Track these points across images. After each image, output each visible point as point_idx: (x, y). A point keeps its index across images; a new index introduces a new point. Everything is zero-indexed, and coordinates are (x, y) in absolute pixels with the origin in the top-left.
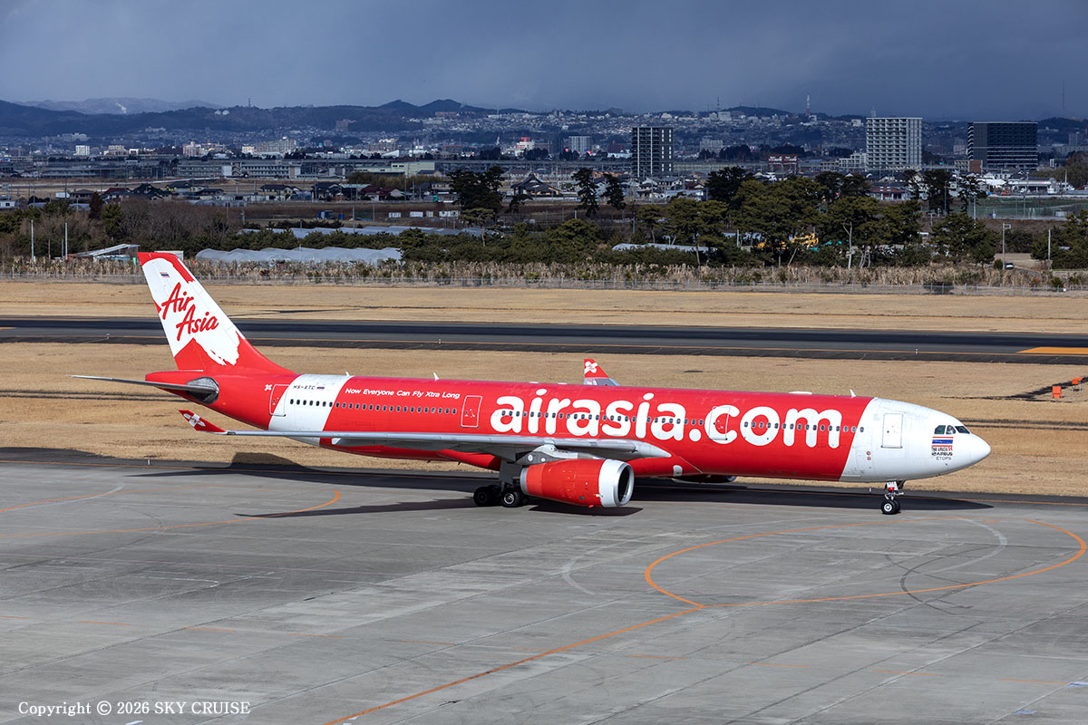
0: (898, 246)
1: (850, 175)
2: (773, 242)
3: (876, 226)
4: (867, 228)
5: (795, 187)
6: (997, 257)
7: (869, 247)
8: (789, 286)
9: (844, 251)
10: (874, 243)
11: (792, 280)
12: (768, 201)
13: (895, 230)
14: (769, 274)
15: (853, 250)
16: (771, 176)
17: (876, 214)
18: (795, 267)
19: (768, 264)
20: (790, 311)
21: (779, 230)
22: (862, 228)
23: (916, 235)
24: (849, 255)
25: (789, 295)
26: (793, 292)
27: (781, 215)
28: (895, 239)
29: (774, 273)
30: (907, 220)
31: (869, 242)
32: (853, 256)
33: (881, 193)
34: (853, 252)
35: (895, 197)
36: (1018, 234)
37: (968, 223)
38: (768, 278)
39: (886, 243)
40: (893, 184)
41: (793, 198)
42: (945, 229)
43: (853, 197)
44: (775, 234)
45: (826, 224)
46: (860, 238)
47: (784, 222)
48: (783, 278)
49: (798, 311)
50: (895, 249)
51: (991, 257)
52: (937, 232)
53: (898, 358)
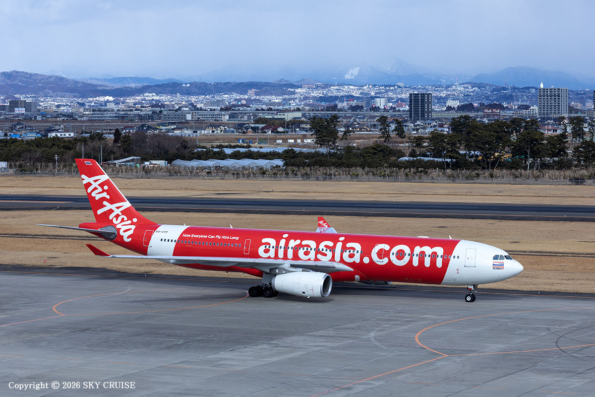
0: (555, 159)
1: (528, 119)
2: (486, 156)
3: (543, 147)
4: (538, 149)
5: (499, 126)
7: (539, 159)
8: (494, 180)
9: (525, 161)
10: (542, 157)
11: (496, 177)
12: (483, 134)
13: (553, 150)
14: (484, 174)
15: (530, 160)
16: (486, 120)
17: (543, 141)
18: (498, 170)
19: (484, 168)
20: (496, 194)
21: (490, 149)
22: (535, 148)
23: (565, 153)
24: (528, 163)
25: (495, 185)
26: (497, 183)
27: (491, 142)
28: (553, 155)
29: (487, 173)
30: (560, 144)
31: (538, 156)
32: (530, 164)
33: (546, 129)
34: (530, 162)
35: (554, 131)
38: (483, 176)
39: (548, 157)
40: (552, 125)
41: (497, 132)
42: (581, 149)
43: (530, 131)
44: (487, 152)
45: (515, 146)
46: (534, 155)
47: (492, 145)
48: (492, 176)
49: (499, 194)
50: (553, 160)
52: (576, 150)
53: (554, 220)
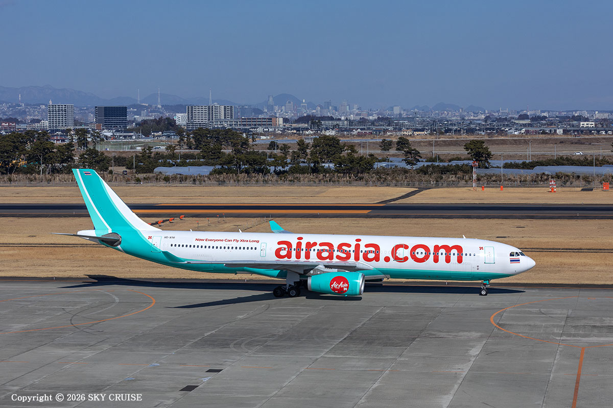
0: (64, 164)
1: (40, 131)
3: (54, 155)
4: (49, 156)
5: (15, 137)
6: (110, 168)
7: (50, 165)
8: (13, 184)
9: (39, 167)
10: (52, 163)
11: (15, 181)
13: (62, 157)
14: (3, 178)
15: (43, 166)
16: (3, 133)
17: (53, 149)
18: (16, 175)
19: (3, 174)
20: (14, 195)
21: (8, 157)
22: (47, 156)
23: (72, 159)
24: (41, 169)
25: (13, 188)
26: (15, 186)
27: (8, 151)
28: (63, 161)
29: (6, 177)
30: (68, 152)
31: (50, 162)
32: (43, 169)
33: (55, 139)
35: (62, 141)
36: (119, 157)
37: (96, 152)
38: (3, 180)
39: (58, 163)
40: (61, 135)
41: (14, 142)
42: (85, 156)
43: (42, 142)
44: (6, 160)
45: (30, 154)
46: (46, 161)
47: (10, 154)
48: (10, 180)
49: (18, 195)
50: (62, 165)
51: (107, 169)
52: (82, 156)
53: (65, 216)
